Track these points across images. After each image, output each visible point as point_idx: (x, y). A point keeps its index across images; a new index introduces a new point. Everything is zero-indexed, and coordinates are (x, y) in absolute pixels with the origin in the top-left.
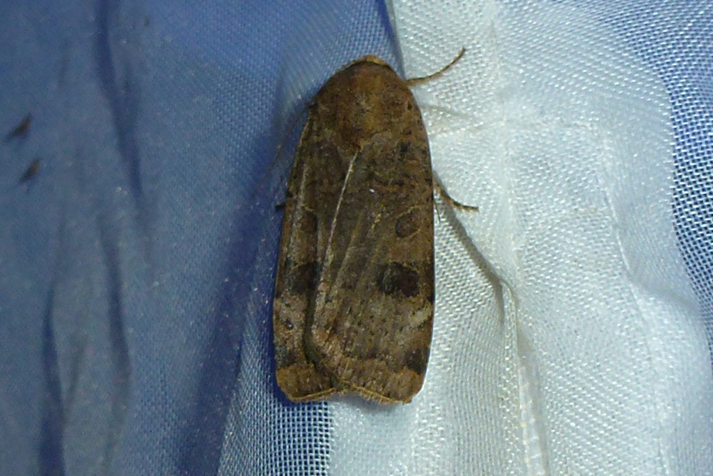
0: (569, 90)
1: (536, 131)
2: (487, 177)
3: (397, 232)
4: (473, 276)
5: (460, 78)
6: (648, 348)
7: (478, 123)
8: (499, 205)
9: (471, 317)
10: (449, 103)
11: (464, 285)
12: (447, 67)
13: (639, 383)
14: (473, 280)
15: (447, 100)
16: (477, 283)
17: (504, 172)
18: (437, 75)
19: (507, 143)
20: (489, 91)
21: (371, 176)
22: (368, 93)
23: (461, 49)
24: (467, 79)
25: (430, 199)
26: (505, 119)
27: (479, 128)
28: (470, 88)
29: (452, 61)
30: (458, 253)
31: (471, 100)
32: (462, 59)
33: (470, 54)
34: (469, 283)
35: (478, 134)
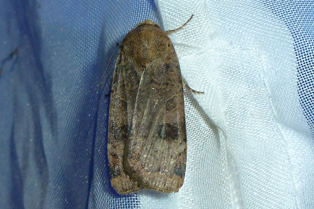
0: (244, 32)
1: (229, 53)
2: (207, 77)
3: (166, 108)
4: (203, 125)
5: (191, 29)
6: (288, 154)
7: (201, 50)
8: (214, 90)
9: (203, 145)
10: (187, 41)
11: (199, 129)
12: (185, 24)
13: (284, 171)
14: (203, 127)
15: (185, 40)
16: (205, 128)
17: (215, 74)
18: (180, 28)
19: (215, 59)
20: (206, 34)
21: (152, 81)
22: (148, 40)
23: (191, 15)
24: (194, 29)
25: (182, 90)
26: (214, 48)
27: (201, 53)
28: (196, 34)
29: (187, 21)
30: (195, 114)
31: (197, 40)
32: (191, 20)
33: (195, 17)
34: (201, 129)
35: (201, 55)
